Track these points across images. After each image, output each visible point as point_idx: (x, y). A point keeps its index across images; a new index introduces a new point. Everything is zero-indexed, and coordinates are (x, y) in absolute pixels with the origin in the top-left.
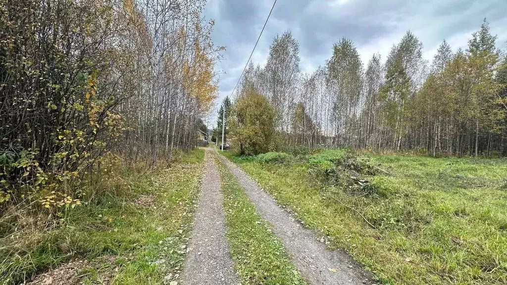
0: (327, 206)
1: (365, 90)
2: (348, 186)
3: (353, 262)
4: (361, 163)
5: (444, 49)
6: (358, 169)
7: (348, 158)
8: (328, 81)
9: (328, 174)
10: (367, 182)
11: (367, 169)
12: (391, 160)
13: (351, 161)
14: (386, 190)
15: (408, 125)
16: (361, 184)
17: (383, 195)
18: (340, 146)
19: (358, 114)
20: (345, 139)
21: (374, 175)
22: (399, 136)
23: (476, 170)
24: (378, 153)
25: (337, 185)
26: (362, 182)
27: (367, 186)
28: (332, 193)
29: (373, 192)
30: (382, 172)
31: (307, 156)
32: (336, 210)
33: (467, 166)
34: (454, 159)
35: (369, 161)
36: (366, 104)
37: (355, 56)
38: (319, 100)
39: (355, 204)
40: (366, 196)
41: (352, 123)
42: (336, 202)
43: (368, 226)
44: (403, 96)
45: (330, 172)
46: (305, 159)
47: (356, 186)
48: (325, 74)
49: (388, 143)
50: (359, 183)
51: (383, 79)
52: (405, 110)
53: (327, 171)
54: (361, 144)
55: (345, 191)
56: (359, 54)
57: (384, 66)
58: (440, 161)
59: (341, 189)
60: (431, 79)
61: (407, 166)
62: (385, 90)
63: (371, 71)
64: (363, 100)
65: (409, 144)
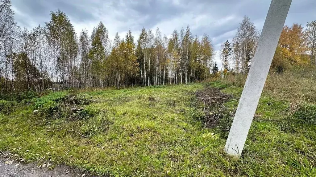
0: (51, 136)
1: (80, 51)
2: (68, 116)
3: (69, 168)
4: (79, 98)
5: (117, 37)
6: (78, 102)
7: (70, 96)
8: (49, 39)
9: (53, 111)
10: (82, 110)
11: (84, 101)
12: (99, 93)
13: (72, 98)
14: (92, 112)
15: (106, 73)
16: (78, 112)
17: (92, 116)
18: (65, 88)
19: (78, 66)
20: (69, 83)
21: (89, 104)
22: (102, 80)
23: (131, 93)
24: (92, 90)
25: (60, 117)
26: (79, 111)
27: (82, 112)
28: (56, 124)
29: (85, 115)
30: (93, 101)
31: (32, 100)
32: (59, 136)
33: (129, 92)
34: (125, 89)
35: (84, 96)
36: (82, 60)
37: (69, 26)
38: (43, 53)
39: (73, 127)
40: (81, 119)
41: (74, 72)
42: (59, 130)
43: (82, 138)
44: (102, 58)
45: (53, 109)
46: (31, 102)
47: (75, 114)
48: (45, 33)
49: (97, 84)
50: (77, 111)
51: (90, 46)
52: (104, 65)
53: (51, 108)
54: (82, 85)
55: (67, 119)
56: (73, 25)
57: (90, 38)
58: (121, 91)
59: (63, 120)
60: (114, 50)
61: (106, 96)
62: (92, 53)
63: (82, 39)
64: (79, 57)
65: (108, 84)
